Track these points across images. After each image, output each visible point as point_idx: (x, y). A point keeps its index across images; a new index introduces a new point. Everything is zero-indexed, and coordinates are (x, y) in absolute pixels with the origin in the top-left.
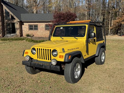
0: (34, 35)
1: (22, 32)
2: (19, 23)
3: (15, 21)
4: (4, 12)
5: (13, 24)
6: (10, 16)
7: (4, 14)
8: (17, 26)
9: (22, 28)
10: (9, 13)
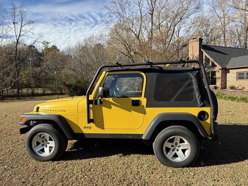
0: (244, 88)
1: (226, 83)
2: (220, 71)
3: (216, 69)
4: (204, 58)
5: (214, 73)
6: (211, 63)
7: (204, 62)
8: (218, 75)
9: (226, 77)
10: (209, 59)
